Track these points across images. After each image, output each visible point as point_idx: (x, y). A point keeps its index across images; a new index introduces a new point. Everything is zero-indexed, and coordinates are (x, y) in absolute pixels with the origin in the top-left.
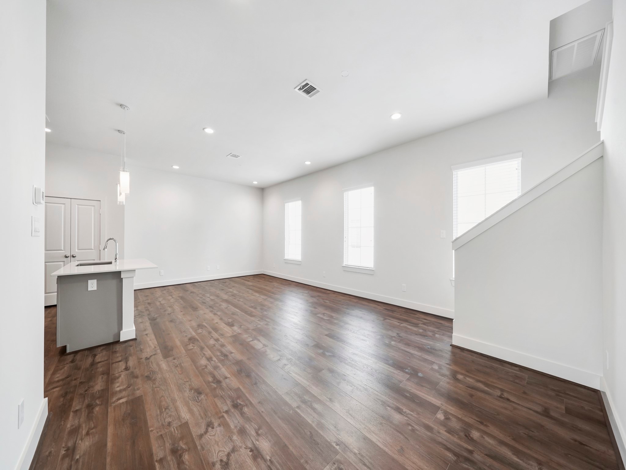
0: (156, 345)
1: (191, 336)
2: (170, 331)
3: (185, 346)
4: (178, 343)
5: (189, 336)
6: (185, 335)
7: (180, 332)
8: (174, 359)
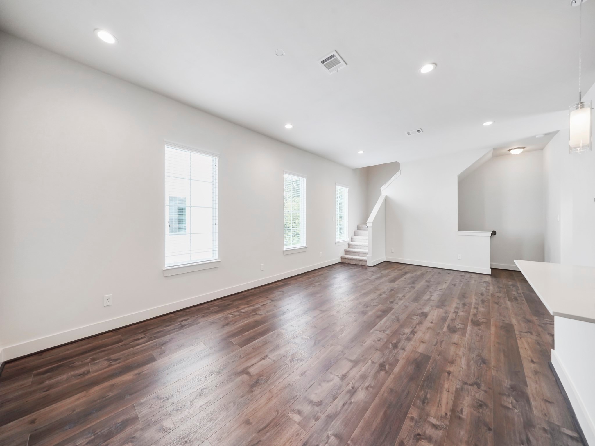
0: (519, 340)
1: (474, 327)
2: (494, 345)
3: (487, 324)
4: (493, 330)
5: (476, 328)
6: (480, 332)
7: (483, 337)
8: (503, 320)
